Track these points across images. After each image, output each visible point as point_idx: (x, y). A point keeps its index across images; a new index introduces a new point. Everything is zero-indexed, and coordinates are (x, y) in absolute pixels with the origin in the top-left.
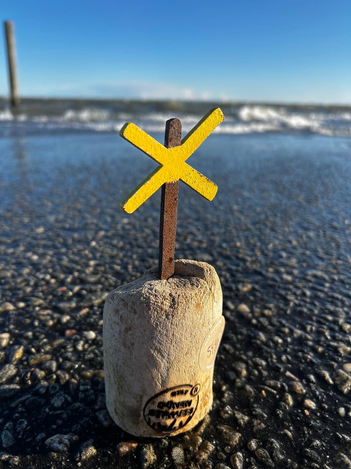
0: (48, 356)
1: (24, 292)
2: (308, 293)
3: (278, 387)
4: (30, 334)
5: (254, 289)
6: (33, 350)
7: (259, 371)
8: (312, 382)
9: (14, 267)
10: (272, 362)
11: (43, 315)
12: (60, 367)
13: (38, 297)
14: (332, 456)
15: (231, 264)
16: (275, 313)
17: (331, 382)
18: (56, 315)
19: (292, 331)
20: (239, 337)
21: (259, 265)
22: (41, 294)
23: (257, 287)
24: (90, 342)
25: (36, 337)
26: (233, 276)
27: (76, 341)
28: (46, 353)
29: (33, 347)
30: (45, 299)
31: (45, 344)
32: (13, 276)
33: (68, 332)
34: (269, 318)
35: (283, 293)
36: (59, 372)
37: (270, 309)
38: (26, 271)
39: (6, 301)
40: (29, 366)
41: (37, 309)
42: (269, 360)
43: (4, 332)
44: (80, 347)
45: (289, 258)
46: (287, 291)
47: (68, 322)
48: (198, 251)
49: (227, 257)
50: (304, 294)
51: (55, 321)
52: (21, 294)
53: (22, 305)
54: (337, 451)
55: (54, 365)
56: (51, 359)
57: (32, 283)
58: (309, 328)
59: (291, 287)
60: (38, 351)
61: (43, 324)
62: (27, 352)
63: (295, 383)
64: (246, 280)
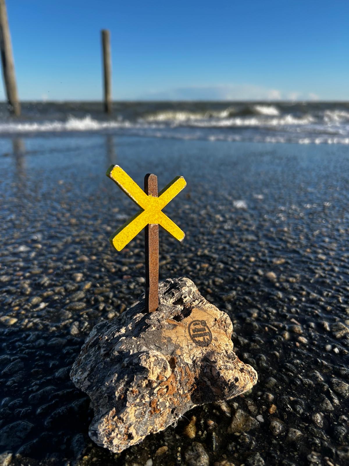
0: (108, 290)
1: (97, 250)
2: (337, 269)
3: (280, 326)
4: (97, 275)
5: (287, 263)
6: (98, 285)
7: (268, 316)
8: (312, 328)
9: (92, 234)
10: (282, 311)
11: (109, 265)
12: (115, 296)
13: (107, 254)
14: (306, 371)
15: (273, 244)
16: (298, 281)
17: (328, 329)
18: (118, 266)
19: (308, 294)
20: (260, 293)
21: (299, 246)
22: (109, 252)
23: (290, 261)
24: (140, 284)
25: (101, 277)
26: (270, 252)
27: (130, 282)
28: (107, 287)
29: (99, 283)
30: (112, 256)
31: (107, 282)
32: (90, 240)
33: (125, 277)
34: (291, 283)
35: (313, 267)
36: (114, 299)
37: (295, 277)
38: (100, 237)
39: (84, 254)
40: (94, 293)
41: (105, 261)
42: (280, 310)
43: (79, 272)
44: (132, 286)
45: (330, 243)
46: (317, 267)
47: (126, 271)
48: (245, 233)
49: (272, 239)
50: (333, 270)
51: (117, 269)
52: (94, 251)
53: (94, 258)
54: (313, 369)
55: (111, 295)
56: (110, 291)
57: (104, 245)
58: (325, 293)
59: (323, 264)
60: (101, 285)
61: (108, 271)
62: (94, 286)
63: (295, 326)
64: (281, 256)
